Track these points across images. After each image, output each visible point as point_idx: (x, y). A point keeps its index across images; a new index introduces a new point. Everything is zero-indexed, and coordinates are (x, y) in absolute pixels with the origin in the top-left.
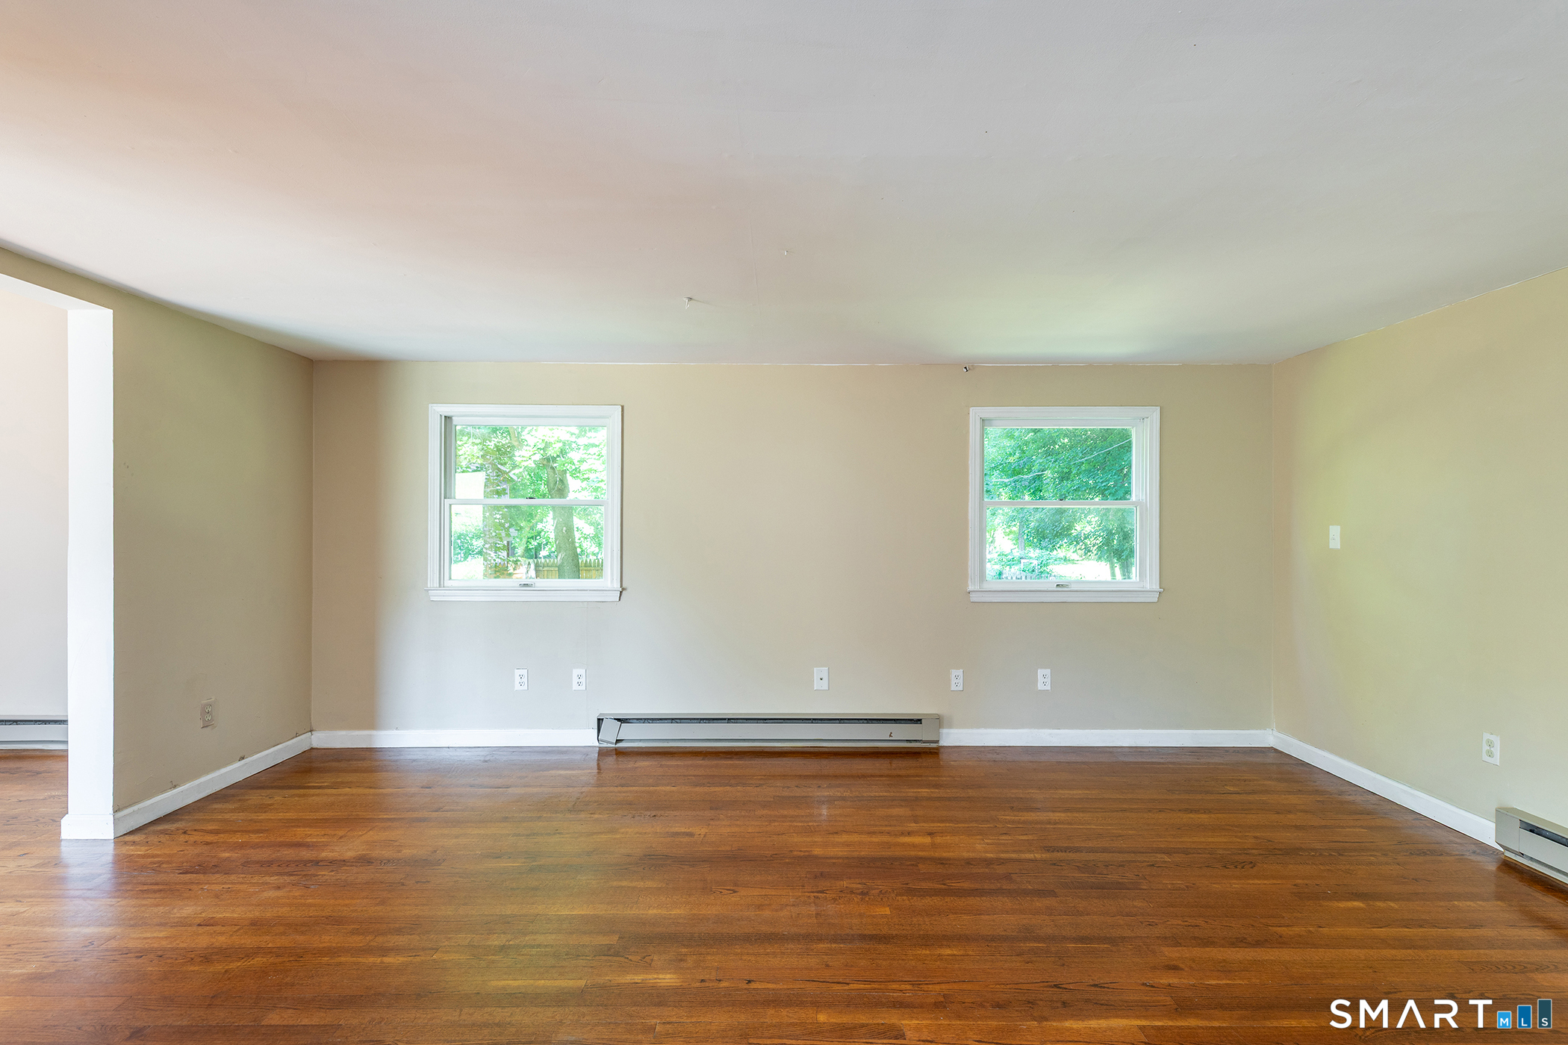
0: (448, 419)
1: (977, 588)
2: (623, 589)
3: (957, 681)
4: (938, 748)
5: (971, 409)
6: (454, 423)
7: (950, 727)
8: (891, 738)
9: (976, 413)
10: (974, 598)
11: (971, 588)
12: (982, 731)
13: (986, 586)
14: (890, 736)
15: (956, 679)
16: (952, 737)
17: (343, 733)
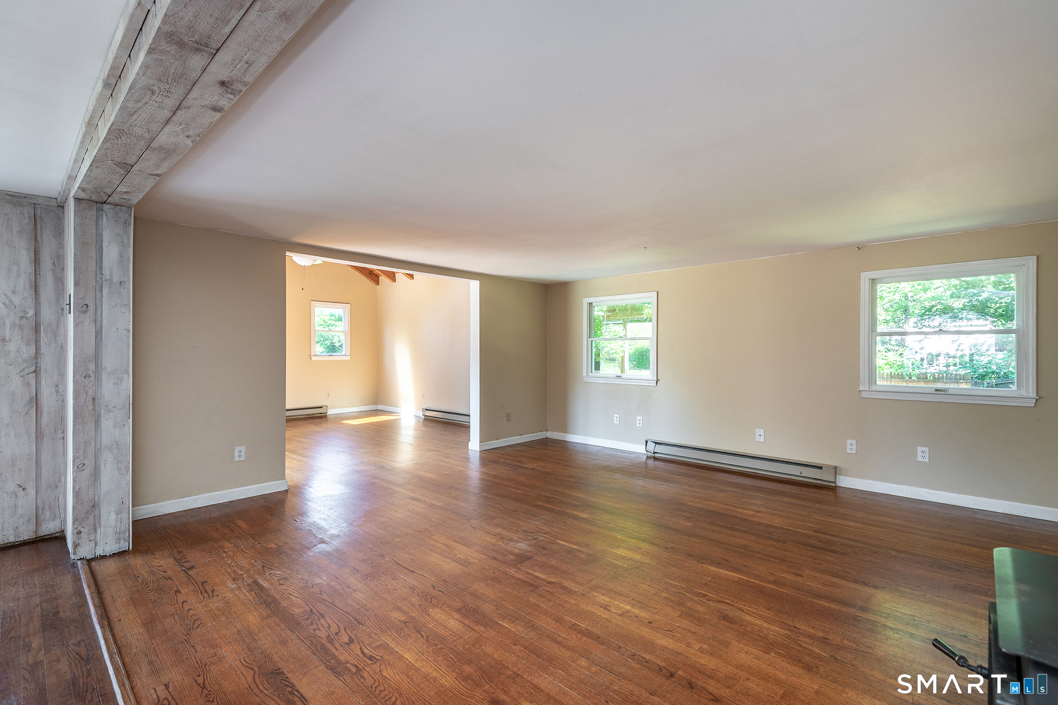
0: (590, 304)
1: (867, 388)
2: (659, 380)
3: (851, 447)
4: (836, 487)
5: (862, 273)
6: (593, 305)
7: (846, 475)
8: (801, 475)
9: (865, 277)
10: (864, 395)
11: (861, 388)
12: (871, 482)
13: (874, 388)
14: (801, 473)
15: (851, 446)
16: (845, 482)
17: (556, 433)
